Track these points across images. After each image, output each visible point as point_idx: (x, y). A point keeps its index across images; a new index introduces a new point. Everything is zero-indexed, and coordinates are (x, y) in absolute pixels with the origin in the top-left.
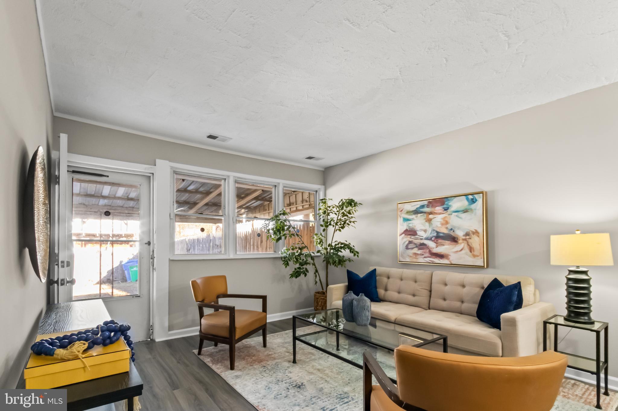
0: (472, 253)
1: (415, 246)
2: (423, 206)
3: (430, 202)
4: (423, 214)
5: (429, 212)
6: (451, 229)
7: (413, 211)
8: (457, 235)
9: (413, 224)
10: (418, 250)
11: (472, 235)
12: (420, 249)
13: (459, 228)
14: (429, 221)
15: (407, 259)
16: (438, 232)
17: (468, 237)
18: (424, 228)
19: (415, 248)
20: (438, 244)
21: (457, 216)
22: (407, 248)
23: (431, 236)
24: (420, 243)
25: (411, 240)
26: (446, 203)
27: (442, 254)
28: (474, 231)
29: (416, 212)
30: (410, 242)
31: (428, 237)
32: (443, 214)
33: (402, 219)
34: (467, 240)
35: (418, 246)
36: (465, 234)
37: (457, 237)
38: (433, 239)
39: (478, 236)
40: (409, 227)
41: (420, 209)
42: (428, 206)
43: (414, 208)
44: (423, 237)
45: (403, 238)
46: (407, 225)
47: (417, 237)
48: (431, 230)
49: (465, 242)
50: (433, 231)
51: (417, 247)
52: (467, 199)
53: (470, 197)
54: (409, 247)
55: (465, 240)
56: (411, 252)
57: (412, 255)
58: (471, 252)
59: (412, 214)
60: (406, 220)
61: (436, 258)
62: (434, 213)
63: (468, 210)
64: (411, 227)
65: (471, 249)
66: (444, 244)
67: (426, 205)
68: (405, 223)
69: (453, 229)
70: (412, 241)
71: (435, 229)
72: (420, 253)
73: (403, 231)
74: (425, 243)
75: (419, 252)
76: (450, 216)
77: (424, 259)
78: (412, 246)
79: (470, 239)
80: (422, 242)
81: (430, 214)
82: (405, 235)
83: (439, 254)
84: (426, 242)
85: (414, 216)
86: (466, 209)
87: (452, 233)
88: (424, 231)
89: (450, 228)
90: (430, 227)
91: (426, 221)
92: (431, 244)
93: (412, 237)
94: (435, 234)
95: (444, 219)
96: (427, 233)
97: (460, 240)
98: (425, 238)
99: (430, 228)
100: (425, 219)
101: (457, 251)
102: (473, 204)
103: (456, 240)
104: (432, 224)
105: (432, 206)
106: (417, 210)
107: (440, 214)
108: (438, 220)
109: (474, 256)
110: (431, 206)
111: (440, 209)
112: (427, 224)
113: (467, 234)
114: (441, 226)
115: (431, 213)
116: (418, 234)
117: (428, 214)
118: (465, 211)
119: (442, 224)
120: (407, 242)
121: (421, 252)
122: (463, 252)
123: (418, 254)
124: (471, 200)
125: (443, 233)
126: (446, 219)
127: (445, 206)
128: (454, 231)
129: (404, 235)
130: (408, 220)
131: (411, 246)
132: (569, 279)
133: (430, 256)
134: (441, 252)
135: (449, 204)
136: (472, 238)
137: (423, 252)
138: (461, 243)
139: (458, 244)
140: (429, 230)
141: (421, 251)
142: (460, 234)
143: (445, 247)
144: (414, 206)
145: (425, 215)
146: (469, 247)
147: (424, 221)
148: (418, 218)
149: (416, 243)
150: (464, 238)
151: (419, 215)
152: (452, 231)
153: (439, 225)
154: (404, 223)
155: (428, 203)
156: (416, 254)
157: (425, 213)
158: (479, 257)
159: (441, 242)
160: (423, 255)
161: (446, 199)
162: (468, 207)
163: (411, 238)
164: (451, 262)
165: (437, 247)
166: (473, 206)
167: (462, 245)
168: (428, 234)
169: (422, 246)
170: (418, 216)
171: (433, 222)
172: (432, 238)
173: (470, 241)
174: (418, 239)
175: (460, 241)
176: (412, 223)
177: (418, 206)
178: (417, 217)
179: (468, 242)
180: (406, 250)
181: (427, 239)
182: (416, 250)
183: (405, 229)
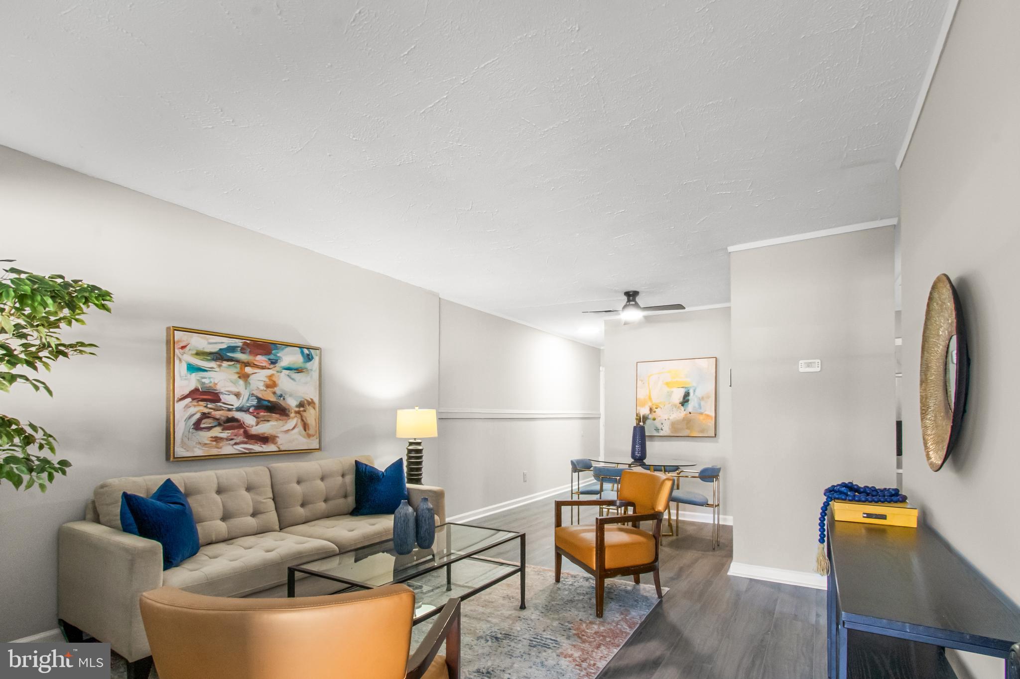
0: (307, 431)
1: (215, 423)
2: (232, 349)
3: (245, 344)
4: (233, 363)
5: (246, 361)
6: (281, 396)
7: (211, 353)
8: (289, 405)
9: (212, 380)
10: (223, 430)
11: (307, 405)
12: (224, 429)
13: (291, 396)
14: (245, 377)
15: (196, 449)
16: (259, 399)
17: (302, 409)
18: (235, 389)
19: (215, 426)
20: (259, 420)
21: (288, 375)
22: (197, 426)
23: (248, 405)
24: (228, 417)
25: (206, 411)
26: (273, 352)
27: (266, 435)
28: (310, 400)
29: (220, 356)
30: (205, 416)
31: (242, 407)
32: (269, 369)
33: (184, 366)
34: (301, 412)
35: (222, 423)
36: (298, 403)
37: (289, 409)
38: (251, 410)
39: (314, 408)
40: (203, 383)
41: (228, 352)
42: (243, 351)
43: (215, 348)
44: (232, 405)
45: (187, 405)
46: (198, 380)
47: (221, 406)
48: (248, 394)
49: (298, 415)
50: (252, 396)
51: (219, 425)
52: (302, 353)
53: (306, 351)
54: (202, 426)
55: (298, 412)
56: (205, 436)
57: (208, 442)
58: (305, 430)
59: (209, 358)
60: (192, 368)
61: (256, 443)
62: (254, 364)
63: (303, 369)
64: (208, 386)
65: (305, 426)
66: (269, 419)
67: (239, 348)
68: (194, 374)
69: (284, 395)
70: (209, 413)
71: (254, 392)
72: (225, 437)
73: (187, 392)
74: (236, 417)
75: (225, 435)
76: (279, 374)
77: (234, 446)
78: (210, 424)
79: (305, 411)
80: (230, 416)
81: (247, 366)
82: (193, 399)
83: (261, 436)
84: (238, 415)
85: (213, 364)
86: (301, 368)
87: (281, 402)
88: (236, 395)
89: (279, 393)
90: (246, 389)
91: (239, 377)
92: (248, 419)
93: (210, 406)
94: (255, 402)
95: (270, 377)
96: (241, 398)
97: (292, 413)
98: (236, 408)
99: (246, 391)
100: (238, 373)
101: (289, 430)
102: (309, 362)
103: (287, 412)
104: (249, 383)
105: (251, 353)
106: (221, 354)
107: (263, 368)
108: (259, 378)
109: (309, 436)
110: (248, 352)
111: (263, 360)
112: (241, 382)
113: (301, 405)
114: (265, 389)
115: (247, 364)
116: (223, 400)
117: (243, 364)
118: (299, 370)
119: (268, 386)
120: (198, 416)
121: (229, 435)
122: (296, 430)
123: (221, 439)
124: (306, 355)
125: (269, 401)
126: (274, 379)
127: (272, 357)
128: (284, 399)
129: (189, 400)
130: (199, 369)
131: (205, 423)
132: (410, 451)
133: (245, 440)
134: (265, 433)
135: (278, 355)
136: (307, 411)
137: (232, 433)
138: (293, 418)
139: (289, 419)
140: (245, 394)
141: (228, 433)
142: (292, 403)
143: (271, 423)
144: (216, 343)
145: (238, 366)
146: (303, 423)
147: (237, 376)
148: (222, 368)
149: (218, 417)
150: (297, 409)
151: (225, 364)
152: (282, 398)
153: (262, 388)
154: (191, 374)
155: (243, 345)
156: (217, 439)
157: (238, 361)
158: (315, 437)
159: (264, 416)
160: (232, 439)
161: (273, 346)
162: (302, 365)
163: (206, 407)
164: (279, 448)
165: (258, 424)
166: (309, 365)
167: (293, 421)
168: (243, 402)
169: (231, 423)
170: (223, 364)
171: (252, 379)
172: (249, 409)
173: (304, 414)
174: (223, 410)
175: (292, 415)
176: (210, 378)
177: (224, 346)
178: (220, 366)
179: (302, 416)
180: (194, 431)
181: (240, 409)
182: (217, 432)
183: (192, 388)
